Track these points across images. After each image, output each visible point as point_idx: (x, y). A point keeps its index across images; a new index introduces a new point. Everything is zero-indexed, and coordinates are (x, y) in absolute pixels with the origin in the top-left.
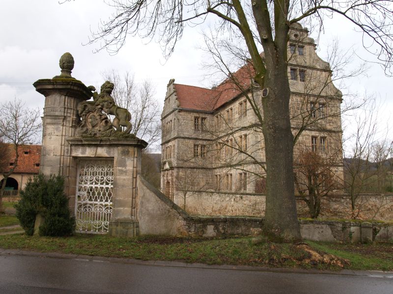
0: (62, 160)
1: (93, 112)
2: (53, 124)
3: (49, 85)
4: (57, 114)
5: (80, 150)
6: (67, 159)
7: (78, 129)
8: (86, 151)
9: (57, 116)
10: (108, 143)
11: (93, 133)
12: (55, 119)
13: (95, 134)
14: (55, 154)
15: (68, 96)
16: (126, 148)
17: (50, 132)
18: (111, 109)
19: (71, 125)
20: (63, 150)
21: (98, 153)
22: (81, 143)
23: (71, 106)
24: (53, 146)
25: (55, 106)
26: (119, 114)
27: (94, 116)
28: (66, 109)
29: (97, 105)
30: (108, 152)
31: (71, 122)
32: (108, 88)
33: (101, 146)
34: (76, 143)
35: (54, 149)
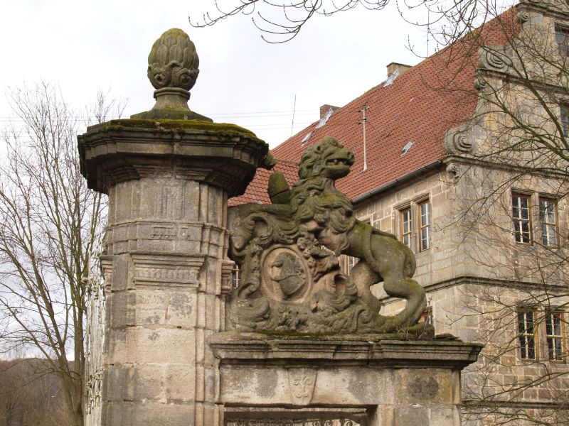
0: (200, 416)
1: (285, 244)
2: (161, 284)
3: (153, 140)
4: (175, 247)
5: (255, 379)
6: (213, 412)
7: (239, 304)
8: (274, 383)
9: (180, 256)
10: (361, 356)
11: (294, 320)
12: (170, 266)
13: (301, 323)
14: (176, 396)
15: (211, 185)
16: (425, 375)
17: (151, 314)
18: (352, 236)
19: (218, 291)
20: (201, 382)
21: (319, 393)
22: (262, 357)
23: (216, 221)
24: (165, 365)
25: (168, 220)
26: (380, 252)
27: (293, 259)
28: (207, 232)
29: (305, 221)
30: (357, 389)
31: (218, 278)
32: (339, 160)
33: (331, 365)
34: (245, 355)
35: (170, 378)
